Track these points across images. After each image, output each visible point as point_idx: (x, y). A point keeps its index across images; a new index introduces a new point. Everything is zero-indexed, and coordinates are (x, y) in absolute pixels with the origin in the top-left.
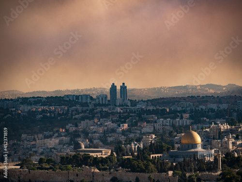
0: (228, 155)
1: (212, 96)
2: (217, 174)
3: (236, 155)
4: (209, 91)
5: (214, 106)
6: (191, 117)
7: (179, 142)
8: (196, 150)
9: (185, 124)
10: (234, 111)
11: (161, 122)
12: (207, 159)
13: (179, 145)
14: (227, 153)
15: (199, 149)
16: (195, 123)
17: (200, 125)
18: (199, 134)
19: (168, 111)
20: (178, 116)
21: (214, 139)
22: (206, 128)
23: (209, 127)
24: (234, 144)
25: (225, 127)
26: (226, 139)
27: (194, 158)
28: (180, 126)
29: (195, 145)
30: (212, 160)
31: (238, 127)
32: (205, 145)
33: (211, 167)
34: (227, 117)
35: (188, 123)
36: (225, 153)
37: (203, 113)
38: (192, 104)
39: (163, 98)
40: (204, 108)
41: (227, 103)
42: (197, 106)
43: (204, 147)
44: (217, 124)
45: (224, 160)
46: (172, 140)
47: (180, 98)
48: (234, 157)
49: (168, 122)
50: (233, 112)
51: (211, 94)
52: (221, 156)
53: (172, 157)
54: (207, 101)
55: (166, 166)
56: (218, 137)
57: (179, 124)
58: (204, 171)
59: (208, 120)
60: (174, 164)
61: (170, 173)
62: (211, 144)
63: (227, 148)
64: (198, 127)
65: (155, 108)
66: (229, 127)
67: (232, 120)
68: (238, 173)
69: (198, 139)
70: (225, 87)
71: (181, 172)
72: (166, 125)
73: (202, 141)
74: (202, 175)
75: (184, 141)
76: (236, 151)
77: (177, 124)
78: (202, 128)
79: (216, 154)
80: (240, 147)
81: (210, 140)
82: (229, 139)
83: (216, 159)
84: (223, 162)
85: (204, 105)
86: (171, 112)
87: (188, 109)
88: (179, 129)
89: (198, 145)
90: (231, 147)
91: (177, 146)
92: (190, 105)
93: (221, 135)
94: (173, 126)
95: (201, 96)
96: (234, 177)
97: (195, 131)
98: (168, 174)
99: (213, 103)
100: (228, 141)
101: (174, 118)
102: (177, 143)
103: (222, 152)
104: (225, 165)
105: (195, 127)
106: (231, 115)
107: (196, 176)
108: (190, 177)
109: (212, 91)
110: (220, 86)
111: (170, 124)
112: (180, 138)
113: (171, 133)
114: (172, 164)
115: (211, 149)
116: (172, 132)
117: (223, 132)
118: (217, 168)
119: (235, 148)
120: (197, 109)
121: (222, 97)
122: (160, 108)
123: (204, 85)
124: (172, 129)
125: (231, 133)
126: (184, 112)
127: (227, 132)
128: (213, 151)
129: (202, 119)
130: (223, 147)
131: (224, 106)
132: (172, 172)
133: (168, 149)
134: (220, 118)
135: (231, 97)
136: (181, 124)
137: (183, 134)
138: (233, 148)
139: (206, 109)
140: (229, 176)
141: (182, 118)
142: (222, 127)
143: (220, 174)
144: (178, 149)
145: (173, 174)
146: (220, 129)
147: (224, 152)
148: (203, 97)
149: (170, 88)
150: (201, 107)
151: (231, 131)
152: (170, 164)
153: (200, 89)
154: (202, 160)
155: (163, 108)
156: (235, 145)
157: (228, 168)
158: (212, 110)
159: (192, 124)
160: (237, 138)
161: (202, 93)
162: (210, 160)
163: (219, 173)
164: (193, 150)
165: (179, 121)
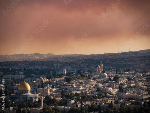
0: (47, 97)
1: (38, 61)
2: (40, 109)
3: (52, 98)
4: (36, 57)
5: (39, 67)
6: (24, 74)
7: (17, 89)
8: (27, 94)
9: (20, 78)
10: (51, 70)
11: (6, 76)
12: (34, 100)
13: (17, 91)
14: (47, 96)
15: (29, 93)
16: (27, 77)
17: (30, 79)
18: (29, 84)
19: (10, 70)
20: (17, 73)
21: (38, 87)
22: (33, 81)
23: (36, 80)
24: (51, 90)
25: (45, 80)
26: (46, 88)
27: (26, 99)
28: (18, 79)
29: (26, 91)
30: (37, 100)
31: (53, 80)
32: (33, 91)
33: (36, 105)
34: (47, 74)
35: (23, 77)
36: (45, 96)
37: (32, 71)
38: (25, 65)
39: (7, 62)
40: (32, 68)
41: (47, 65)
42: (28, 67)
43: (32, 92)
44: (41, 78)
45: (45, 101)
46: (13, 88)
47: (18, 62)
48: (51, 99)
49: (10, 76)
50: (50, 71)
51: (37, 59)
52: (43, 98)
53: (12, 99)
54: (35, 64)
55: (8, 104)
56: (41, 86)
57: (17, 78)
58: (32, 107)
59: (35, 76)
60: (14, 103)
61: (11, 108)
62: (36, 90)
63: (47, 93)
64: (29, 80)
65: (2, 68)
66: (48, 80)
67: (50, 76)
68: (53, 109)
69: (29, 87)
70: (46, 55)
71: (18, 108)
72: (9, 79)
73: (31, 89)
74: (31, 110)
75: (20, 89)
76: (52, 95)
77: (16, 78)
78: (31, 81)
79: (40, 97)
80: (55, 92)
81: (36, 88)
82: (48, 87)
83: (39, 100)
84: (44, 102)
85: (33, 66)
86: (12, 70)
87: (23, 68)
88: (17, 81)
89: (28, 91)
90: (49, 92)
91: (15, 91)
92: (24, 66)
93: (43, 85)
94: (13, 79)
95: (31, 61)
96: (50, 111)
97: (27, 82)
98: (9, 109)
99: (39, 65)
100: (47, 88)
101: (14, 74)
102: (15, 90)
103: (43, 96)
104: (45, 104)
105: (27, 80)
106: (49, 73)
107: (27, 110)
108: (23, 111)
109: (37, 58)
110: (43, 54)
111: (11, 78)
112: (18, 87)
113: (12, 84)
114: (12, 103)
115: (37, 93)
116: (12, 83)
117: (44, 83)
118: (40, 105)
119: (51, 93)
120: (28, 68)
121: (44, 62)
122: (6, 68)
123: (33, 54)
124: (12, 81)
125: (49, 84)
126: (20, 70)
127: (47, 83)
128: (38, 95)
129: (31, 75)
130: (44, 92)
131: (45, 67)
132: (12, 108)
133: (10, 93)
134: (42, 74)
135: (49, 62)
136: (18, 78)
137: (19, 84)
138: (50, 93)
139: (34, 69)
140: (47, 111)
141: (19, 74)
142: (44, 80)
143: (42, 109)
144: (16, 93)
145: (13, 109)
146: (42, 81)
147: (44, 95)
148: (32, 61)
149: (11, 55)
150: (31, 67)
151: (49, 83)
152: (11, 103)
153: (30, 56)
154: (31, 100)
155: (7, 68)
156: (51, 91)
157: (47, 105)
158: (38, 70)
159: (25, 78)
160: (53, 87)
161: (32, 59)
162: (36, 100)
163: (41, 108)
164: (25, 94)
165: (17, 76)
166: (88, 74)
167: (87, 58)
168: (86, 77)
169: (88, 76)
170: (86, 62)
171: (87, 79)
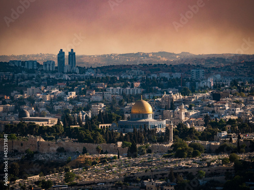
0: (180, 126)
1: (165, 64)
2: (168, 145)
3: (189, 126)
4: (161, 59)
5: (167, 75)
6: (142, 86)
7: (129, 112)
8: (147, 120)
9: (135, 93)
10: (188, 80)
11: (111, 90)
12: (158, 130)
13: (129, 115)
14: (179, 124)
15: (150, 119)
16: (147, 92)
17: (151, 95)
18: (150, 104)
19: (118, 79)
20: (129, 85)
21: (166, 109)
22: (157, 98)
23: (161, 97)
24: (186, 114)
25: (177, 97)
26: (179, 110)
27: (145, 129)
28: (131, 95)
29: (145, 116)
30: (163, 131)
31: (191, 96)
32: (156, 116)
33: (162, 138)
34: (180, 86)
35: (139, 92)
36: (178, 124)
37: (155, 82)
38: (143, 72)
39: (113, 66)
40: (156, 76)
41: (180, 71)
42: (149, 75)
43: (155, 117)
44: (170, 94)
45: (176, 132)
46: (122, 110)
47: (131, 66)
48: (187, 129)
49: (118, 90)
50: (186, 81)
51: (164, 61)
52: (173, 127)
53: (122, 127)
54: (159, 70)
55: (115, 136)
56: (170, 107)
57: (130, 92)
58: (155, 142)
59: (160, 89)
60: (124, 134)
61: (120, 144)
62: (162, 114)
63: (179, 119)
64: (149, 96)
65: (104, 76)
66: (182, 97)
67: (185, 89)
68: (190, 145)
69: (149, 109)
70: (178, 55)
71: (131, 144)
72: (116, 94)
73: (153, 111)
74: (152, 146)
75: (135, 111)
76: (188, 122)
77: (128, 93)
78: (154, 98)
79: (168, 125)
80: (193, 118)
81: (161, 110)
82: (181, 109)
83: (167, 130)
84: (175, 133)
85: (156, 74)
86: (121, 80)
87: (139, 77)
88: (129, 98)
89: (149, 115)
90: (183, 118)
91: (126, 115)
92: (141, 74)
93: (173, 106)
94: (123, 95)
95: (153, 64)
96: (186, 149)
97: (146, 100)
98: (117, 145)
99: (166, 72)
100: (181, 111)
101: (125, 87)
102: (127, 113)
103: (174, 123)
104: (177, 137)
105: (146, 96)
106: (184, 84)
107: (146, 147)
108: (140, 148)
109: (164, 59)
110: (173, 54)
111: (120, 93)
112: (131, 108)
113: (120, 103)
114: (122, 135)
115: (163, 119)
116: (122, 101)
117: (175, 102)
118: (169, 139)
119: (187, 119)
120: (149, 77)
121: (175, 66)
122: (110, 76)
123: (156, 53)
124: (122, 98)
125: (184, 103)
126: (136, 80)
127: (179, 103)
128: (165, 121)
129: (154, 88)
130: (175, 118)
131: (177, 75)
132: (121, 142)
133: (118, 119)
134: (173, 87)
135: (184, 66)
137: (133, 104)
138: (185, 119)
139: (158, 78)
140: (180, 148)
141: (132, 86)
142: (175, 97)
143: (172, 146)
144: (128, 118)
145: (123, 145)
146: (172, 99)
147: (176, 123)
148: (155, 65)
149: (120, 55)
150: (153, 75)
151: (185, 101)
152: (119, 134)
153: (152, 57)
154: (153, 131)
155: (113, 76)
156: (188, 115)
157: (179, 139)
158: (165, 79)
159: (143, 93)
160: (190, 109)
161: (155, 61)
162: (161, 131)
163: (171, 144)
164: (143, 120)
165: (129, 90)
166: (250, 88)
167: (249, 59)
168: (248, 91)
169: (249, 90)
170: (248, 67)
171: (248, 96)
